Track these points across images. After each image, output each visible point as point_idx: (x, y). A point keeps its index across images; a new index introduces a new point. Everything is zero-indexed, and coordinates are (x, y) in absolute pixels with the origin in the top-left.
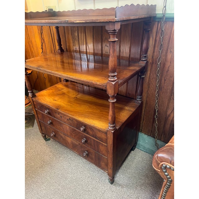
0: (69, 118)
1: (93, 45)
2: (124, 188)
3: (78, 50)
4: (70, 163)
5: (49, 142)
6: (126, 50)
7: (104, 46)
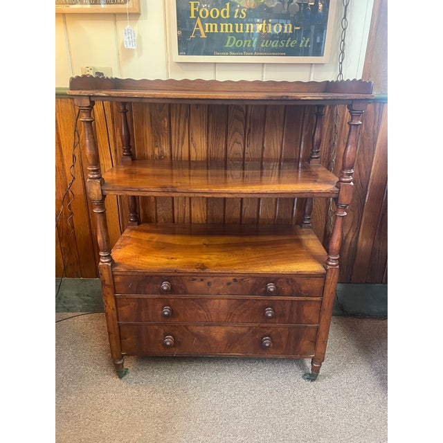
0: (231, 278)
1: (207, 143)
2: (334, 377)
3: (168, 155)
4: (216, 390)
5: (130, 375)
6: (276, 148)
7: (230, 142)
